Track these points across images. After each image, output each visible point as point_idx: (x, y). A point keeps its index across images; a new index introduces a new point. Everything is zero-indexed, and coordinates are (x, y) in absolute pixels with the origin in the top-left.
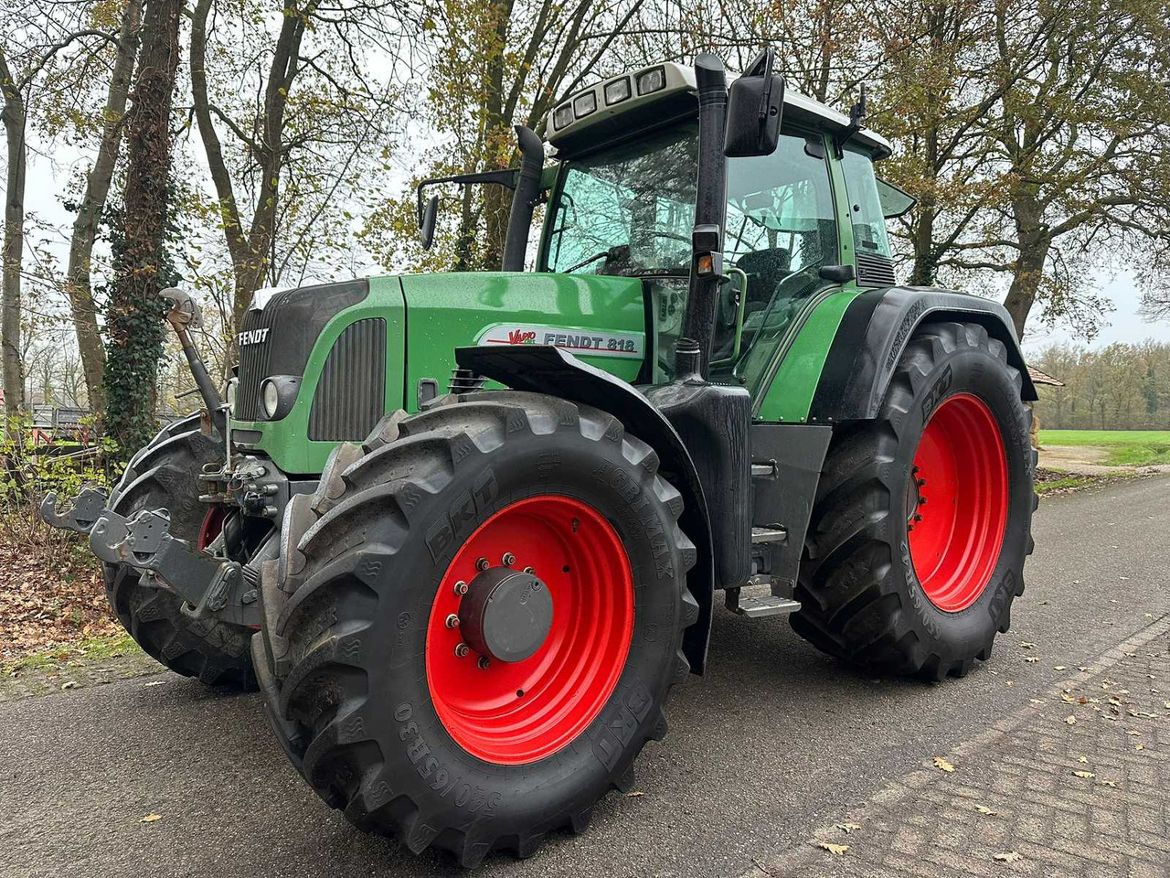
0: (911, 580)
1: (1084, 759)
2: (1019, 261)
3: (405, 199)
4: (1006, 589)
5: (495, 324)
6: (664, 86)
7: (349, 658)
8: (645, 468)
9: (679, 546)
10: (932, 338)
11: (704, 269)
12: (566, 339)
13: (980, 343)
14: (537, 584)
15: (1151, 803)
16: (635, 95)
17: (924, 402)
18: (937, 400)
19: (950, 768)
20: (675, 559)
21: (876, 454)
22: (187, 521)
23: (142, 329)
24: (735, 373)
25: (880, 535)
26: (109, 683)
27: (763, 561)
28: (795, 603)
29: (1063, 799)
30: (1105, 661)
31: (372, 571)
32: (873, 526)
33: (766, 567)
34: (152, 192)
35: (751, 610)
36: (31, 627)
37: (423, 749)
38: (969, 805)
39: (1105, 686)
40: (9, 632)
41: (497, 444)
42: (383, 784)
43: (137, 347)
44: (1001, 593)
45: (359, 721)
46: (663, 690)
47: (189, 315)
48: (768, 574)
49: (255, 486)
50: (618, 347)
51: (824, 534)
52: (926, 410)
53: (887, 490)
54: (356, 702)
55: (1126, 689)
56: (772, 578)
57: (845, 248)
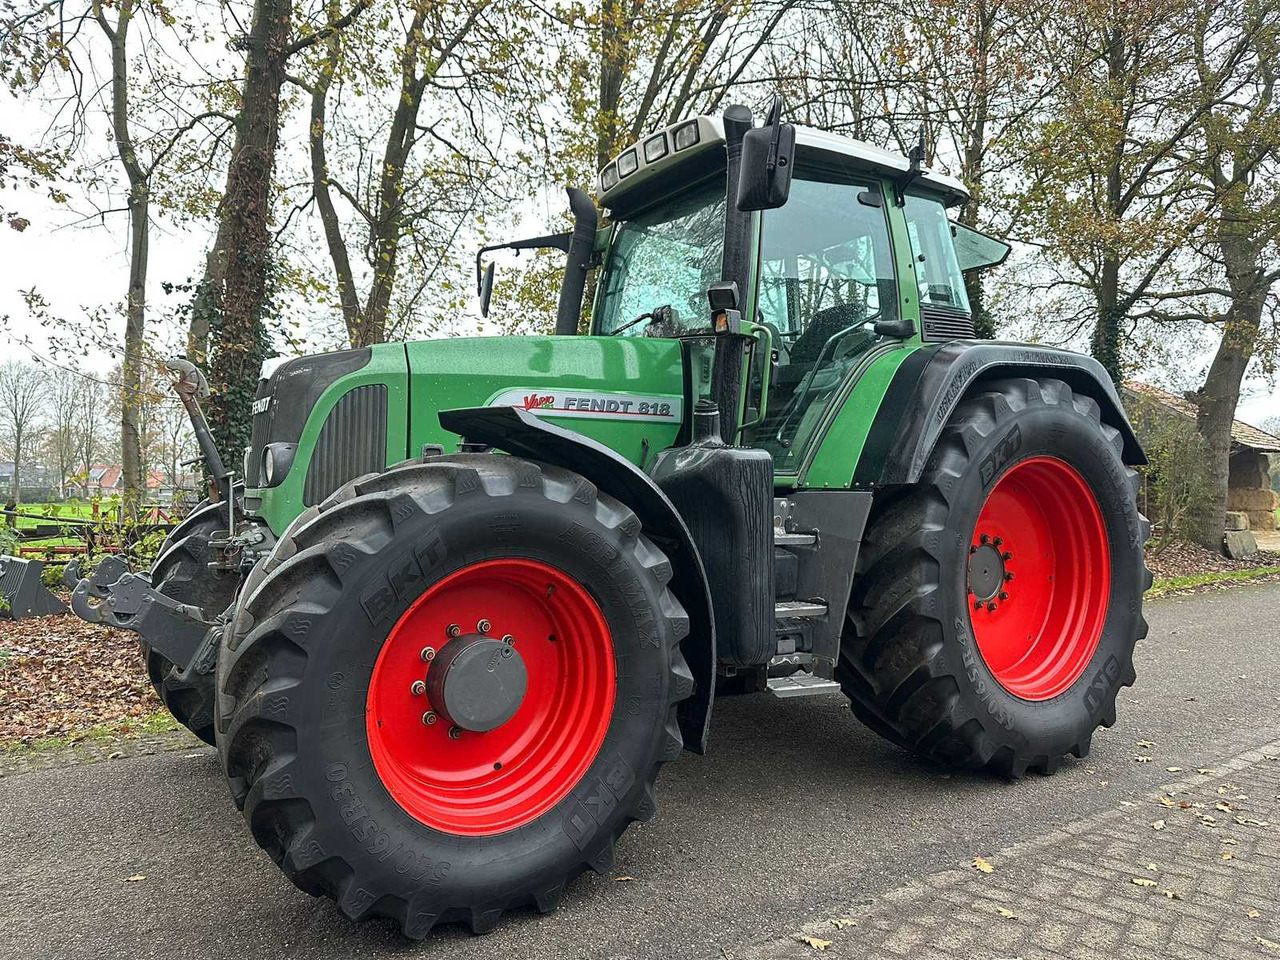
0: (971, 662)
1: (1152, 866)
2: (1231, 311)
3: (530, 268)
4: (1108, 677)
5: (509, 389)
6: (698, 140)
7: (276, 715)
8: (625, 534)
9: (668, 615)
10: (994, 395)
11: (721, 328)
12: (590, 403)
13: (1061, 401)
14: (507, 651)
15: (1212, 916)
16: (672, 152)
17: (983, 465)
18: (1001, 464)
19: (988, 869)
20: (662, 629)
21: (923, 521)
22: (216, 591)
23: (238, 404)
24: (779, 437)
25: (925, 610)
26: (153, 754)
27: (802, 637)
28: (834, 684)
29: (1105, 906)
30: (1236, 764)
31: (300, 630)
32: (919, 600)
33: (806, 645)
34: (249, 269)
35: (779, 689)
36: (117, 703)
37: (361, 810)
38: (991, 908)
39: (1221, 790)
40: (96, 708)
41: (445, 505)
42: (314, 844)
43: (232, 423)
44: (1101, 682)
45: (287, 777)
46: (651, 767)
47: (195, 385)
48: (809, 652)
49: (252, 553)
50: (651, 411)
51: (872, 609)
52: (985, 474)
53: (935, 561)
54: (283, 759)
55: (1246, 794)
56: (813, 656)
57: (907, 301)
